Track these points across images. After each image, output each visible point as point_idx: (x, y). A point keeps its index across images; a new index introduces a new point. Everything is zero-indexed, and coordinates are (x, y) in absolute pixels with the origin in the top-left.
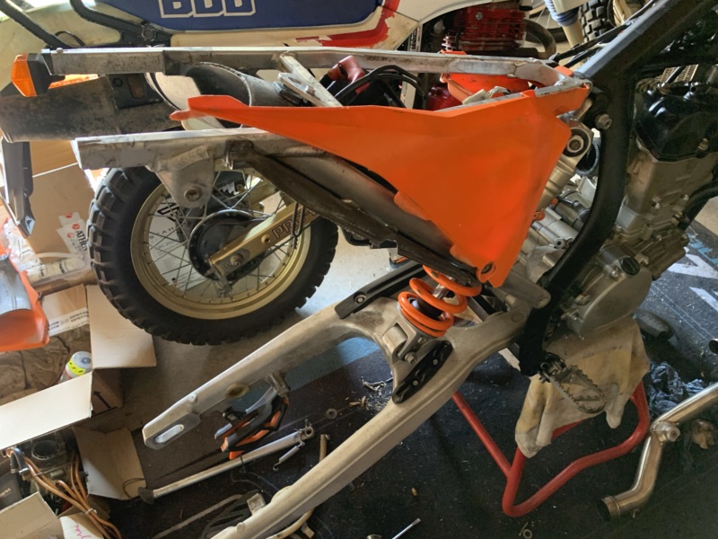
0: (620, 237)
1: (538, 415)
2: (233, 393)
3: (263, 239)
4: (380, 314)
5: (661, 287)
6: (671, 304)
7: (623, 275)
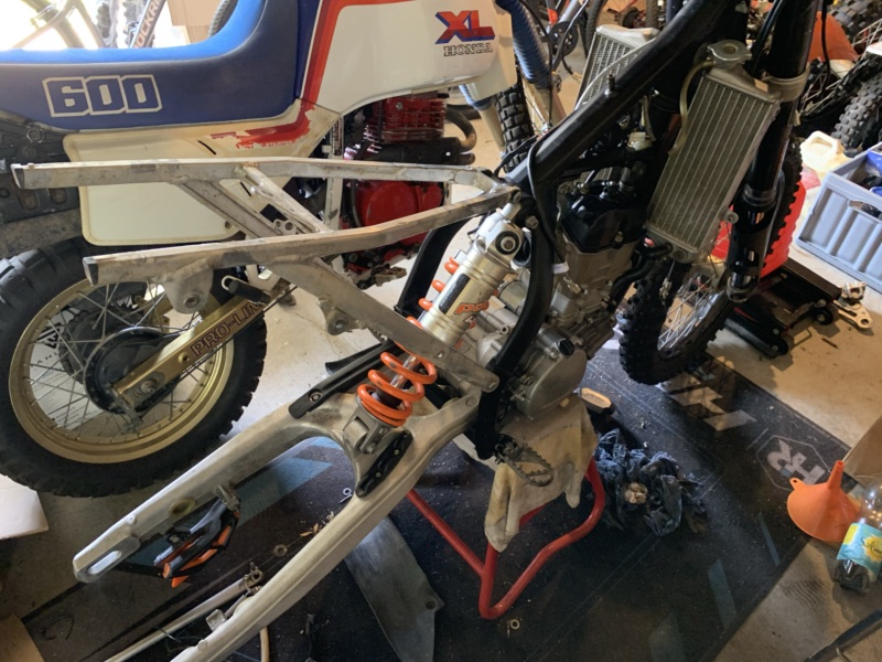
0: (557, 322)
1: (504, 504)
2: (177, 510)
3: (180, 358)
4: (337, 411)
5: (598, 364)
6: (609, 380)
7: (561, 355)
